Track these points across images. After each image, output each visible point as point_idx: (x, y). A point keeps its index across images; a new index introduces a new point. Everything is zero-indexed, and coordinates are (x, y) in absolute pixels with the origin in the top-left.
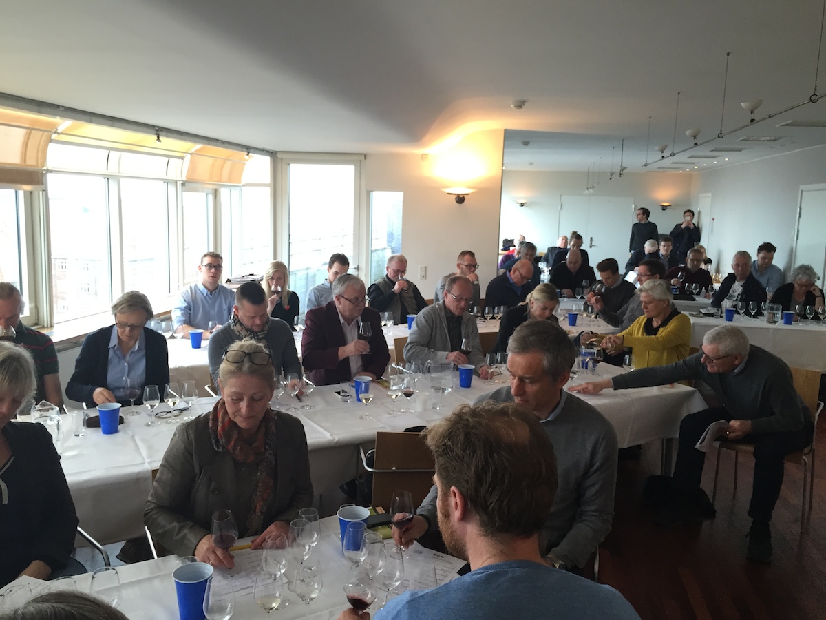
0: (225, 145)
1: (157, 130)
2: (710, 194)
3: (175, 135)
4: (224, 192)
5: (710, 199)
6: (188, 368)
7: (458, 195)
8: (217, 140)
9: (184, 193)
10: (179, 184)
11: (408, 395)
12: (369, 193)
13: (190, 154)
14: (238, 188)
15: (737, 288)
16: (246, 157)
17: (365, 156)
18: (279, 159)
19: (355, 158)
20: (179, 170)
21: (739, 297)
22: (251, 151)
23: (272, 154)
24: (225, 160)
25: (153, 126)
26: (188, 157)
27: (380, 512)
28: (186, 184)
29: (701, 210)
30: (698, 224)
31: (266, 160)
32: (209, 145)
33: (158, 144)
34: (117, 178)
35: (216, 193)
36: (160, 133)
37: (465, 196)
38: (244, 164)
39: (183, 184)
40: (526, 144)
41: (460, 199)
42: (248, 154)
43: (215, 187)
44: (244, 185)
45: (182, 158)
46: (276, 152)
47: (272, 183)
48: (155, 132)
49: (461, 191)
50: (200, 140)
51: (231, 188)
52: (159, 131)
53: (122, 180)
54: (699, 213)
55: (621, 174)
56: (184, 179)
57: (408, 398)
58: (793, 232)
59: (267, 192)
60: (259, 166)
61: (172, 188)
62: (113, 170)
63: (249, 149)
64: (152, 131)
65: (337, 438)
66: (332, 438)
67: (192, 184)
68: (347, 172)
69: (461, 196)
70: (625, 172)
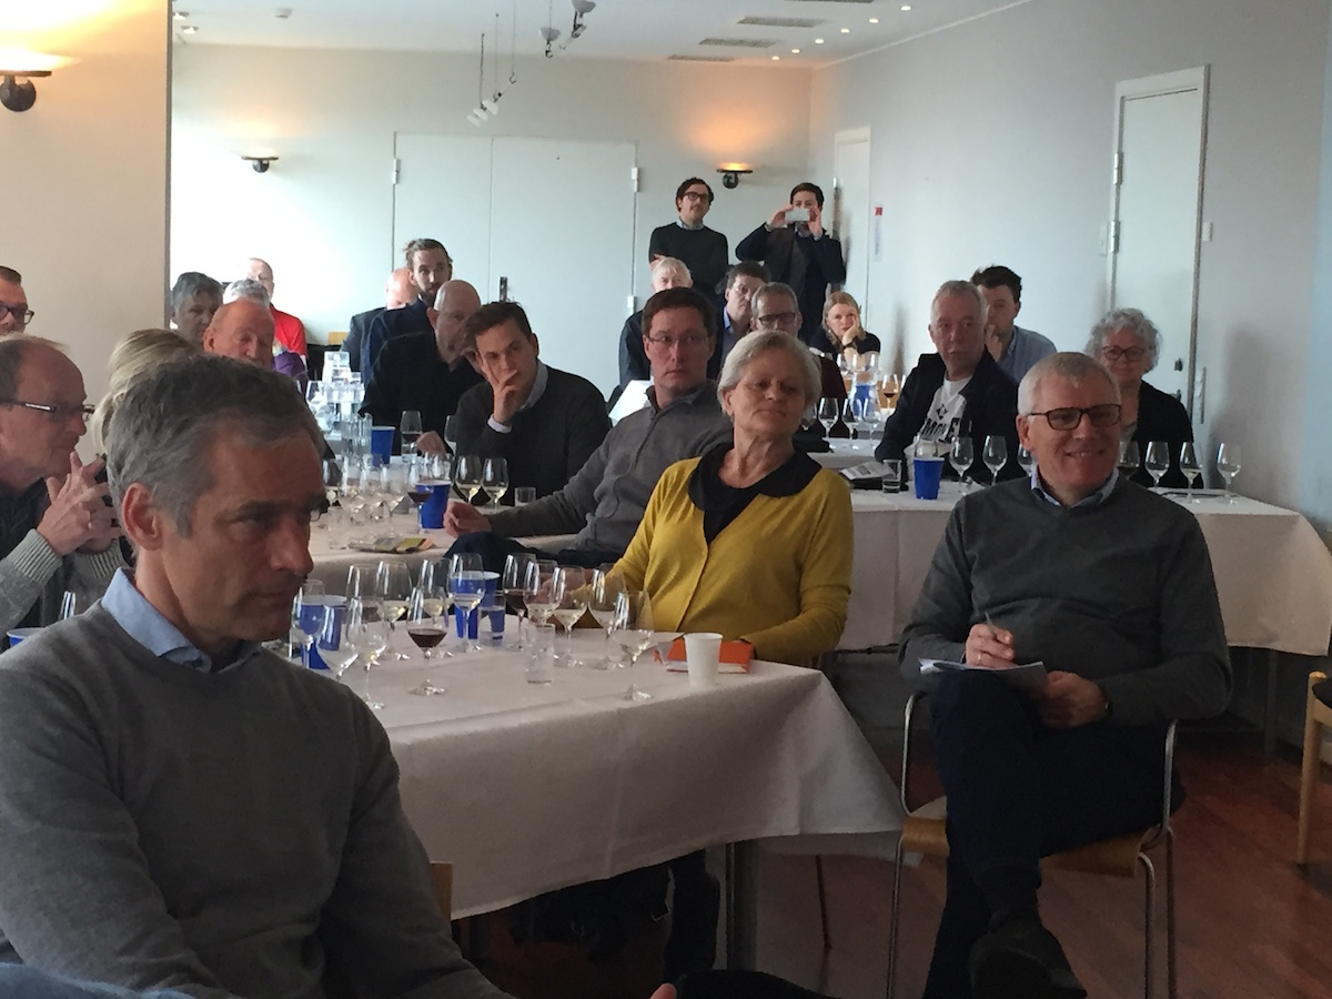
5: (867, 146)
7: (14, 77)
15: (950, 399)
21: (957, 428)
29: (842, 184)
30: (835, 232)
37: (35, 81)
41: (19, 94)
49: (19, 61)
54: (837, 193)
55: (576, 27)
58: (1104, 229)
69: (19, 81)
70: (586, 19)
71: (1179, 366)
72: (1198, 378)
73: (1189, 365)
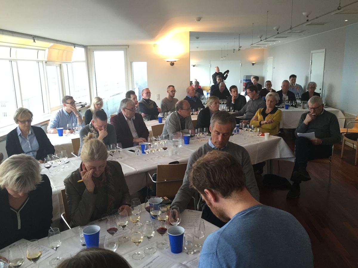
0: (64, 43)
1: (33, 37)
2: (272, 57)
3: (41, 39)
4: (64, 65)
5: (272, 59)
6: (61, 145)
7: (172, 62)
8: (61, 41)
9: (47, 66)
10: (44, 62)
11: (165, 149)
12: (131, 63)
13: (48, 48)
14: (70, 63)
16: (74, 49)
17: (128, 46)
18: (88, 49)
19: (124, 47)
20: (43, 56)
22: (76, 46)
23: (85, 47)
24: (64, 50)
25: (31, 35)
26: (47, 50)
27: (166, 199)
28: (47, 62)
29: (268, 64)
31: (82, 50)
32: (57, 43)
33: (34, 44)
34: (16, 60)
35: (60, 66)
36: (35, 38)
37: (174, 62)
38: (72, 52)
39: (46, 62)
40: (198, 38)
41: (172, 64)
42: (75, 47)
43: (60, 63)
44: (73, 62)
45: (45, 50)
46: (87, 46)
47: (86, 60)
48: (32, 38)
49: (172, 60)
50: (52, 41)
51: (67, 63)
52: (34, 37)
53: (18, 61)
55: (239, 50)
56: (46, 60)
57: (165, 150)
58: (309, 71)
59: (84, 65)
60: (79, 53)
61: (41, 64)
62: (13, 57)
63: (75, 45)
64: (31, 37)
65: (138, 170)
66: (135, 170)
67: (50, 62)
68: (120, 54)
69: (173, 62)
70: (241, 49)
71: (320, 89)
72: (323, 91)
73: (322, 89)
